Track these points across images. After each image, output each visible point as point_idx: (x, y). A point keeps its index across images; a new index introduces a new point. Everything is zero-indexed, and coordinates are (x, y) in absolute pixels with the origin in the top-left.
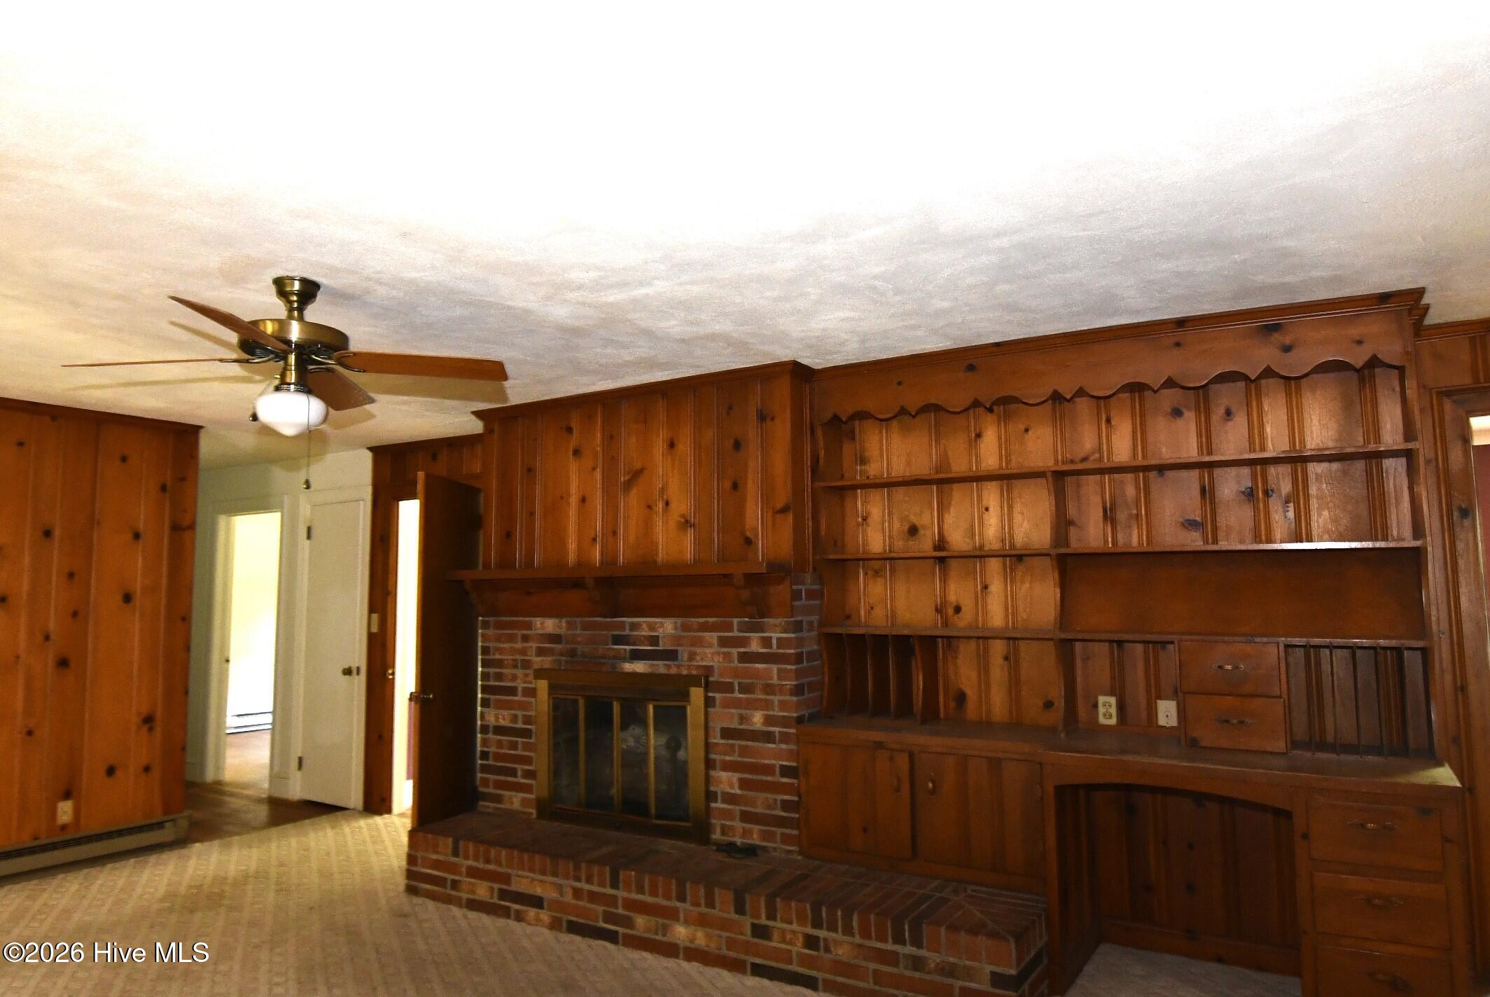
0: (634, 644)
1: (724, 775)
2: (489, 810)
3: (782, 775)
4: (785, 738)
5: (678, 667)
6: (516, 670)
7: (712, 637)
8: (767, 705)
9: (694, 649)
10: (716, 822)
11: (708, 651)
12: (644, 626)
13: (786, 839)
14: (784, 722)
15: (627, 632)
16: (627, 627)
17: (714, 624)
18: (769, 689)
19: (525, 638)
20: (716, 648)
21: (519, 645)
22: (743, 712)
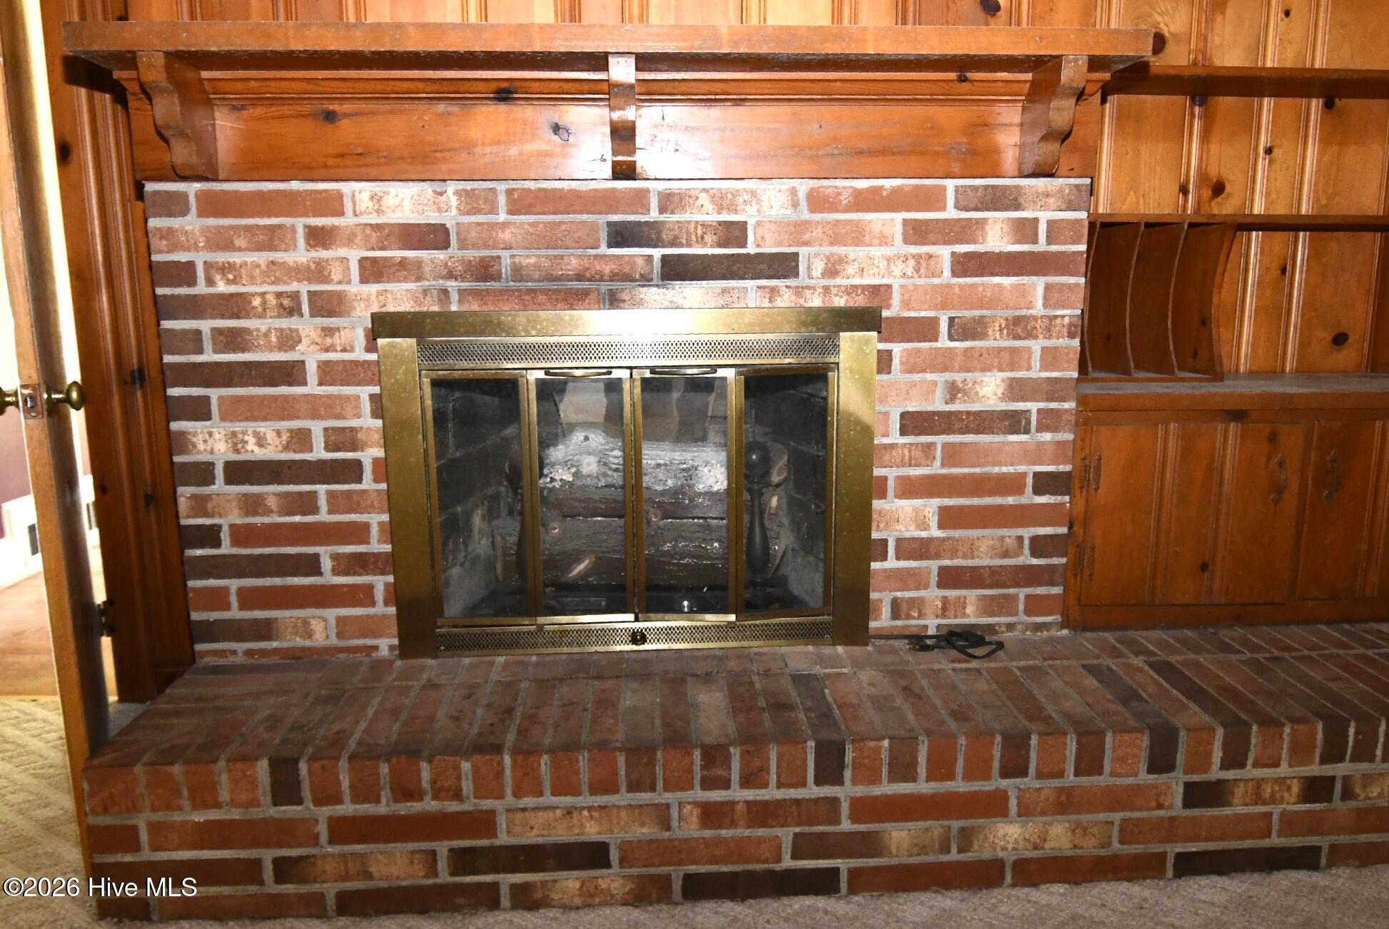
0: (673, 244)
1: (907, 506)
2: (231, 660)
3: (1037, 491)
4: (1049, 421)
5: (799, 291)
6: (295, 319)
7: (893, 222)
8: (1014, 359)
9: (840, 250)
10: (881, 597)
11: (877, 252)
12: (704, 199)
13: (1034, 605)
14: (1053, 390)
15: (654, 215)
16: (654, 202)
17: (896, 191)
18: (1020, 327)
19: (318, 237)
20: (899, 246)
21: (301, 255)
22: (958, 377)
